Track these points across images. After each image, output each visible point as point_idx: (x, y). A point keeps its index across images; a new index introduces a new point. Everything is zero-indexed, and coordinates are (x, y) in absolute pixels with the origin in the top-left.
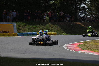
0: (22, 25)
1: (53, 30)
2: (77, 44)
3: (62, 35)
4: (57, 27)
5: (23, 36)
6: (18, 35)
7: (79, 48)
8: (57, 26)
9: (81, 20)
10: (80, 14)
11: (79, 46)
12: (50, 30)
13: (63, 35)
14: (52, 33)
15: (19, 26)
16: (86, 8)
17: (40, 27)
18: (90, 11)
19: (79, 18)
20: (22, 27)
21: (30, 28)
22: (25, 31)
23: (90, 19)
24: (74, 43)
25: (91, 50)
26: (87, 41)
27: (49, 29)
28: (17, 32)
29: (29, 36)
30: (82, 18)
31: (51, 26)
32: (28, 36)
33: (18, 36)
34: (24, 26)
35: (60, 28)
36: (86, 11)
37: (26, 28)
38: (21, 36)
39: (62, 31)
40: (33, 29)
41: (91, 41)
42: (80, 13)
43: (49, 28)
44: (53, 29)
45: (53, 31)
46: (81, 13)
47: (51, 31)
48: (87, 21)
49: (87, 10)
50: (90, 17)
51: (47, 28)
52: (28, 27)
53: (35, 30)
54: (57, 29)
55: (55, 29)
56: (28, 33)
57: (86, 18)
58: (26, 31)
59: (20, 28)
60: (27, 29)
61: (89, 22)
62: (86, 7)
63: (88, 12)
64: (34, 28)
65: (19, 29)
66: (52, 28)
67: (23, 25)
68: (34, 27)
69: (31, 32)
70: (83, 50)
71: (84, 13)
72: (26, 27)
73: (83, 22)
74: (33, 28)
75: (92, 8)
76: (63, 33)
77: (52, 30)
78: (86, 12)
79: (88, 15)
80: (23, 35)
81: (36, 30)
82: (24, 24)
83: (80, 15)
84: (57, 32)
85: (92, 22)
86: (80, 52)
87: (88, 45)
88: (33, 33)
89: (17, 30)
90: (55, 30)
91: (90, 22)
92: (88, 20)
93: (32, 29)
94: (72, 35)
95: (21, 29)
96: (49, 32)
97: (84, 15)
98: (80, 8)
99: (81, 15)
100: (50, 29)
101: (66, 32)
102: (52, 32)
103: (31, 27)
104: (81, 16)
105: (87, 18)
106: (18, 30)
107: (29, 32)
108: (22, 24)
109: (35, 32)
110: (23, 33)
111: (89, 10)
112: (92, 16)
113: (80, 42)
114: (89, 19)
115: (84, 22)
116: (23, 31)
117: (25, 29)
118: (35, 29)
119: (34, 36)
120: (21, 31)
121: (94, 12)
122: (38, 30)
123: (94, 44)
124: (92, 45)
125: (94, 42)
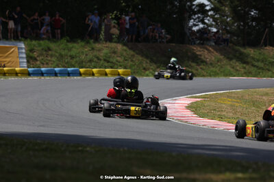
0: (40, 48)
1: (121, 64)
2: (185, 101)
3: (145, 78)
4: (133, 56)
5: (43, 78)
6: (29, 74)
7: (189, 113)
8: (132, 53)
10: (191, 22)
11: (189, 107)
12: (114, 64)
13: (147, 76)
14: (119, 70)
15: (32, 50)
16: (208, 8)
17: (87, 55)
19: (188, 34)
20: (42, 55)
21: (61, 56)
22: (47, 64)
23: (217, 36)
24: (176, 100)
25: (221, 118)
26: (210, 95)
27: (111, 60)
28: (28, 67)
29: (60, 78)
31: (114, 52)
32: (56, 78)
33: (30, 78)
34: (46, 51)
37: (52, 56)
38: (39, 78)
39: (144, 66)
40: (69, 58)
42: (192, 21)
43: (110, 57)
44: (122, 61)
45: (121, 66)
46: (194, 20)
47: (116, 66)
49: (209, 13)
50: (218, 31)
51: (105, 58)
52: (57, 55)
53: (73, 63)
54: (132, 61)
56: (56, 69)
58: (50, 65)
59: (35, 54)
60: (54, 59)
62: (207, 5)
64: (72, 57)
65: (31, 58)
66: (118, 59)
67: (43, 49)
69: (63, 67)
71: (203, 23)
72: (50, 52)
73: (199, 44)
74: (70, 56)
75: (223, 8)
76: (147, 72)
77: (119, 62)
78: (209, 18)
79: (211, 26)
80: (42, 74)
81: (76, 62)
84: (130, 68)
86: (194, 124)
87: (213, 104)
88: (69, 69)
89: (28, 62)
90: (126, 62)
93: (67, 58)
95: (38, 59)
96: (112, 68)
97: (201, 26)
99: (195, 25)
100: (114, 61)
103: (63, 53)
107: (57, 66)
108: (40, 45)
109: (74, 67)
110: (43, 69)
111: (216, 14)
113: (191, 97)
114: (214, 35)
116: (43, 64)
117: (49, 58)
118: (75, 60)
119: (72, 78)
120: (38, 63)
121: (228, 19)
122: (82, 62)
123: (228, 102)
124: (223, 105)
125: (228, 97)
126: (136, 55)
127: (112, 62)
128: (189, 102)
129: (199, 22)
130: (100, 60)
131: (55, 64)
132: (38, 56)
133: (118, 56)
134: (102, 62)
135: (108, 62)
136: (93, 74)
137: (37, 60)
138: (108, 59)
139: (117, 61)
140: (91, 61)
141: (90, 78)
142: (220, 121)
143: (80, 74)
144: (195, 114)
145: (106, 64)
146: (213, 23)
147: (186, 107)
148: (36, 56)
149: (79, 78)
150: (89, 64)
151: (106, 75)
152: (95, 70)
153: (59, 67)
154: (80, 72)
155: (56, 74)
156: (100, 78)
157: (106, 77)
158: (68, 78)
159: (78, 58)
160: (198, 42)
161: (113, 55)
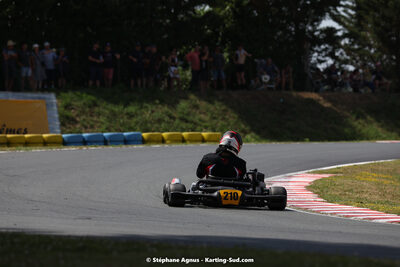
0: (82, 103)
1: (207, 124)
2: (304, 178)
4: (224, 111)
5: (85, 148)
6: (65, 143)
7: (311, 196)
8: (224, 107)
9: (319, 80)
10: (315, 57)
11: (311, 187)
12: (195, 124)
13: (248, 141)
14: (203, 134)
15: (67, 107)
16: (340, 34)
17: (153, 112)
18: (356, 47)
19: (311, 76)
20: (83, 112)
21: (114, 114)
22: (92, 127)
23: (355, 77)
24: (290, 176)
25: (360, 203)
26: (344, 168)
27: (190, 118)
28: (62, 133)
29: (111, 147)
30: (325, 76)
31: (196, 107)
32: (105, 147)
33: (65, 149)
34: (90, 107)
35: (236, 116)
36: (340, 47)
37: (99, 114)
38: (78, 148)
39: (243, 126)
40: (125, 117)
41: (361, 167)
42: (316, 54)
43: (188, 114)
45: (206, 128)
46: (319, 53)
47: (199, 128)
48: (343, 85)
49: (342, 43)
51: (181, 115)
53: (133, 125)
54: (223, 119)
55: (215, 118)
56: (105, 134)
57: (339, 73)
58: (97, 129)
59: (72, 113)
60: (102, 119)
61: (351, 90)
62: (339, 30)
63: (348, 49)
64: (131, 116)
65: (67, 117)
66: (202, 116)
67: (84, 104)
68: (132, 109)
69: (116, 130)
70: (328, 202)
71: (332, 55)
72: (96, 109)
73: (327, 90)
74: (127, 114)
75: (363, 33)
76: (248, 137)
77: (204, 122)
78: (341, 50)
79: (346, 62)
80: (85, 142)
81: (137, 123)
82: (88, 98)
83: (315, 64)
85: (362, 91)
86: (318, 212)
87: (349, 182)
88: (125, 134)
89: (63, 124)
90: (215, 121)
91: (356, 90)
92: (348, 82)
93: (122, 118)
94: (283, 143)
95: (78, 119)
96: (193, 131)
97: (330, 62)
98: (316, 33)
99: (321, 62)
100: (196, 119)
101: (258, 132)
102: (201, 131)
103: (116, 109)
104: (321, 67)
105: (342, 73)
106: (66, 121)
107: (108, 130)
108: (81, 98)
109: (134, 130)
110: (85, 135)
111: (353, 44)
112: (364, 66)
113: (314, 173)
114: (351, 77)
115: (332, 90)
116: (86, 128)
117: (95, 119)
118: (135, 120)
119: (130, 147)
120: (78, 126)
121: (372, 51)
122: (146, 122)
123: (373, 178)
124: (365, 183)
125: (373, 171)
126: (230, 110)
127: (192, 122)
128: (312, 180)
129: (326, 56)
130: (174, 118)
131: (104, 127)
132: (77, 115)
133: (200, 113)
134: (177, 121)
135: (187, 121)
136: (163, 141)
137: (77, 122)
138: (186, 117)
139: (200, 120)
140: (160, 121)
141: (158, 146)
142: (358, 206)
143: (143, 141)
144: (320, 197)
145: (184, 125)
146: (348, 58)
147: (306, 187)
148: (74, 115)
149: (141, 146)
150: (156, 125)
151: (183, 141)
152: (165, 134)
153: (110, 131)
154: (142, 137)
155: (105, 142)
156: (174, 146)
157: (184, 145)
158: (124, 147)
159: (139, 117)
160: (326, 87)
161: (194, 111)
